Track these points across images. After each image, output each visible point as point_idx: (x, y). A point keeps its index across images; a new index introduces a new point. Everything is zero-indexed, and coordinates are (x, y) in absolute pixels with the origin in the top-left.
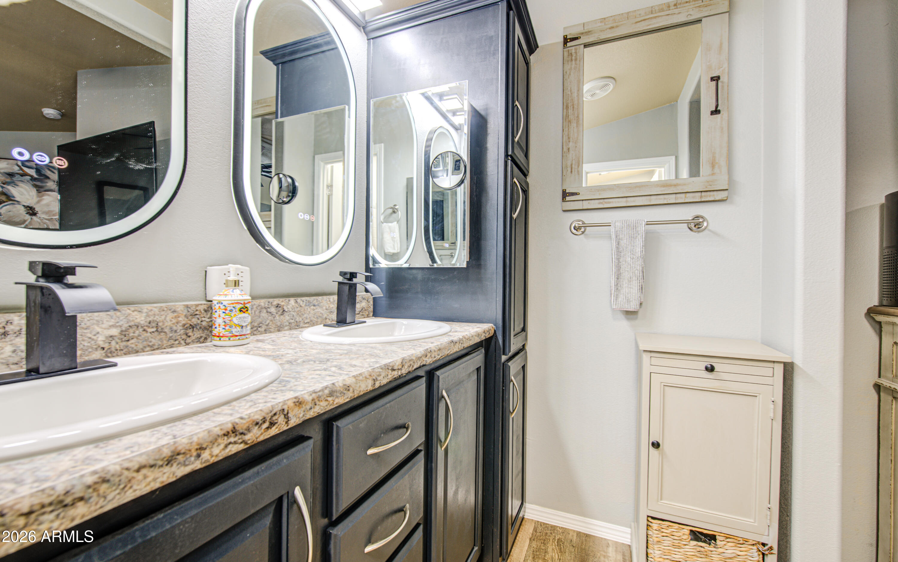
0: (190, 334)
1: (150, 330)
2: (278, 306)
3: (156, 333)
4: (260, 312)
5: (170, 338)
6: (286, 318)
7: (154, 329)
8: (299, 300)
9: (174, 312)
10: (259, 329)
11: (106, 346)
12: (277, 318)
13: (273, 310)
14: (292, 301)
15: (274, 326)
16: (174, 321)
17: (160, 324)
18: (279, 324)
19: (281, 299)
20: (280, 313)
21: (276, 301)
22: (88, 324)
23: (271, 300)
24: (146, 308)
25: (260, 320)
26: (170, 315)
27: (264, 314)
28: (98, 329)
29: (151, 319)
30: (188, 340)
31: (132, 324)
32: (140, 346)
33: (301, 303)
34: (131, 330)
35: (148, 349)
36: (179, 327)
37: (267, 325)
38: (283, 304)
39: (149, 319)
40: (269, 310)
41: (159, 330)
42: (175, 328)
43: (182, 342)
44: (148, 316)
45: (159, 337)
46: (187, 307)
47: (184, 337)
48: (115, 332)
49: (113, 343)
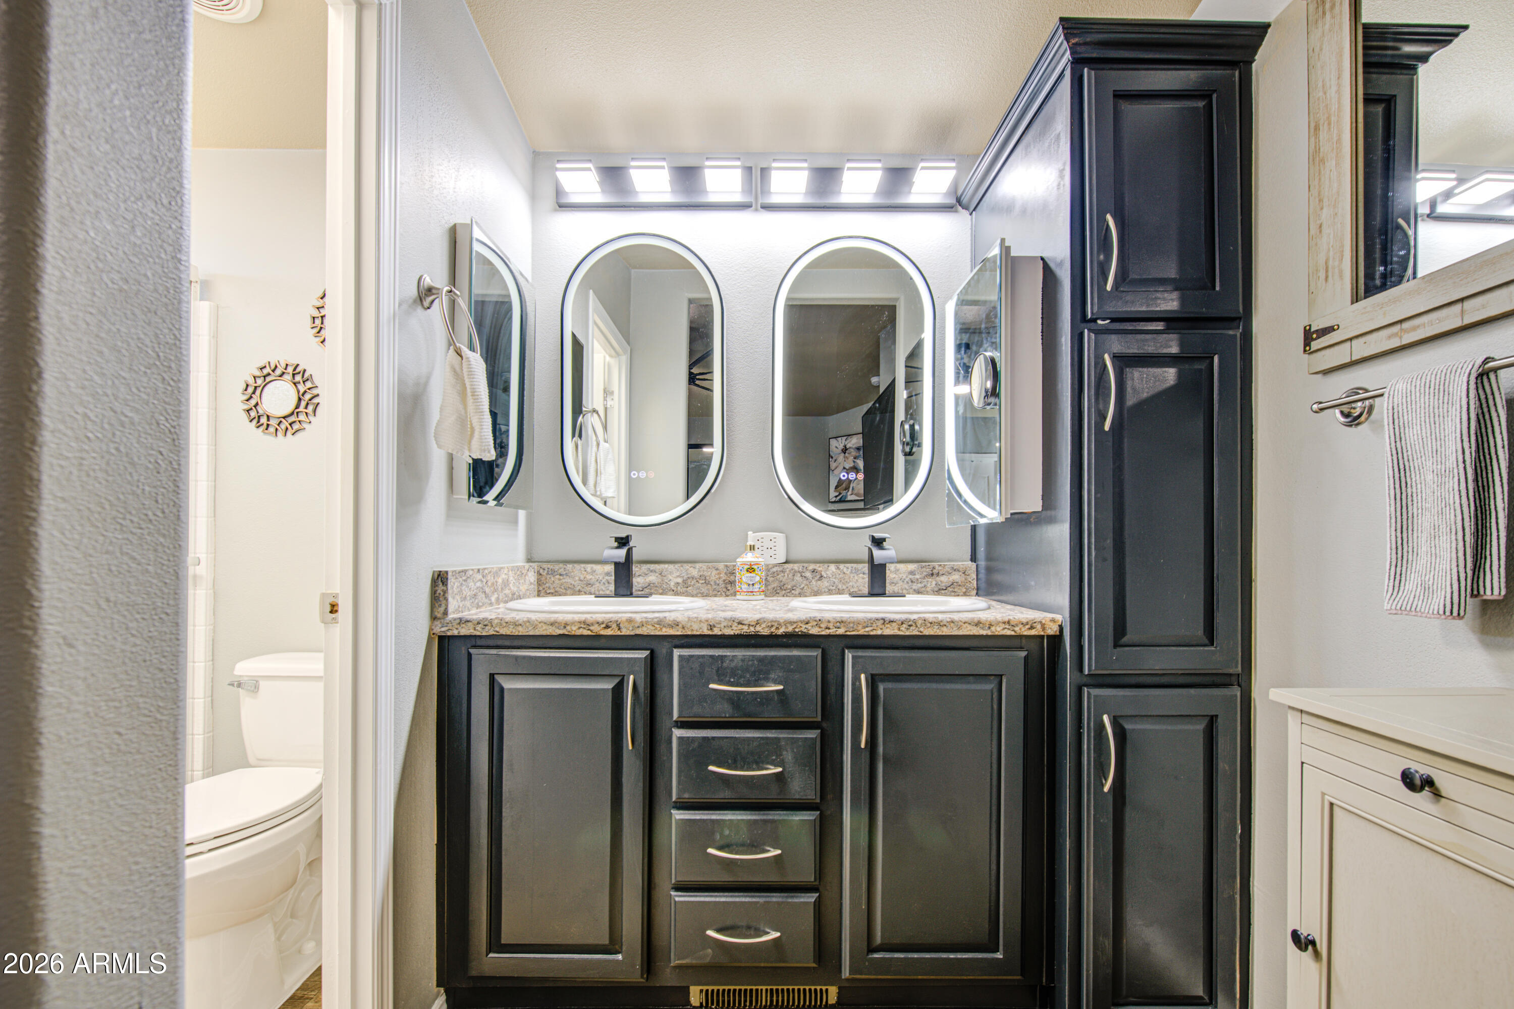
0: (729, 588)
1: (701, 582)
2: (814, 571)
3: (705, 585)
4: (794, 575)
5: (714, 590)
6: (825, 584)
7: (703, 582)
8: (842, 566)
9: (717, 569)
10: (793, 592)
11: (675, 589)
12: (814, 582)
13: (808, 574)
14: (833, 567)
15: (810, 590)
16: (717, 576)
17: (707, 578)
18: (816, 589)
19: (818, 565)
20: (816, 578)
21: (812, 567)
22: (666, 573)
23: (806, 565)
24: (698, 565)
25: (793, 583)
26: (714, 572)
27: (798, 578)
28: (670, 577)
29: (701, 573)
30: (728, 593)
31: (689, 576)
32: (695, 592)
33: (845, 570)
34: (689, 581)
35: (700, 595)
36: (721, 582)
37: (802, 589)
38: (820, 569)
39: (700, 574)
40: (803, 574)
41: (707, 583)
42: (718, 582)
43: (723, 594)
44: (699, 571)
45: (706, 588)
46: (726, 566)
47: (725, 590)
48: (680, 580)
49: (679, 588)
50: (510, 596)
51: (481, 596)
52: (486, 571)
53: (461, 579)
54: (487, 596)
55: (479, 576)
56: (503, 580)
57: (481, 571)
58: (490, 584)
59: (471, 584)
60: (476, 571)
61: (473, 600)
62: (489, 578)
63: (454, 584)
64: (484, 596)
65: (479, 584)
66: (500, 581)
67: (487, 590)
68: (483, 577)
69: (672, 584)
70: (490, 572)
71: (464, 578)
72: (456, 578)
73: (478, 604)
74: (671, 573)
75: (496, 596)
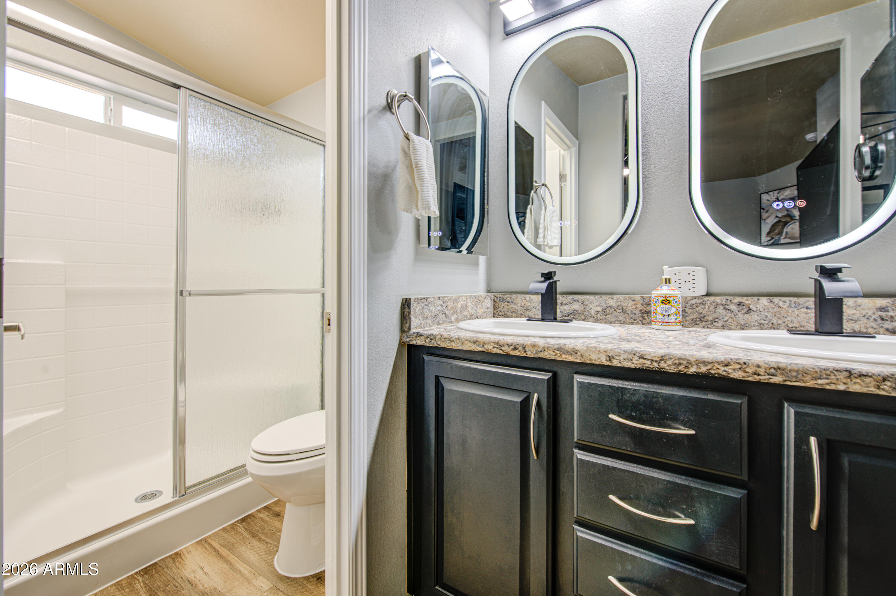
0: (646, 317)
1: (618, 311)
2: (740, 304)
3: (622, 313)
4: (715, 308)
5: (631, 318)
6: (754, 317)
7: (621, 311)
8: (776, 300)
9: (634, 300)
10: (715, 324)
11: (595, 316)
12: (740, 315)
13: (733, 307)
14: (764, 301)
15: (735, 323)
16: (634, 307)
17: (625, 308)
18: (743, 322)
19: (745, 298)
20: (743, 312)
21: (737, 300)
22: (587, 303)
23: (730, 298)
24: (615, 297)
25: (715, 315)
26: (631, 303)
27: (720, 310)
28: (591, 306)
29: (619, 304)
30: (644, 322)
31: (608, 305)
32: (613, 320)
33: (781, 304)
34: (608, 309)
35: (617, 322)
36: (637, 312)
37: (726, 321)
38: (747, 302)
39: (618, 304)
40: (727, 307)
41: (624, 312)
42: (634, 312)
43: (640, 322)
44: (617, 302)
45: (624, 316)
46: (643, 298)
47: (641, 319)
48: (599, 309)
49: (599, 315)
50: (469, 316)
51: (441, 317)
52: (446, 299)
53: (423, 304)
54: (446, 316)
55: (440, 302)
56: (462, 306)
57: (441, 299)
58: (449, 308)
59: (432, 308)
60: (437, 298)
61: (434, 319)
62: (449, 303)
63: (416, 307)
64: (444, 316)
65: (439, 308)
66: (459, 305)
67: (447, 312)
68: (443, 302)
69: (593, 312)
70: (450, 299)
71: (426, 303)
72: (418, 303)
73: (439, 322)
74: (592, 303)
75: (455, 316)
